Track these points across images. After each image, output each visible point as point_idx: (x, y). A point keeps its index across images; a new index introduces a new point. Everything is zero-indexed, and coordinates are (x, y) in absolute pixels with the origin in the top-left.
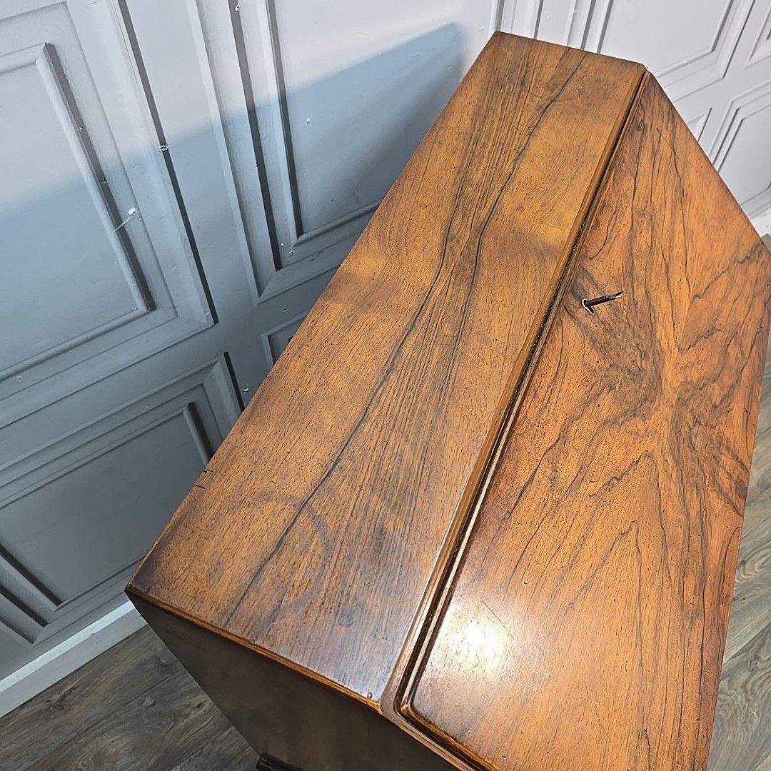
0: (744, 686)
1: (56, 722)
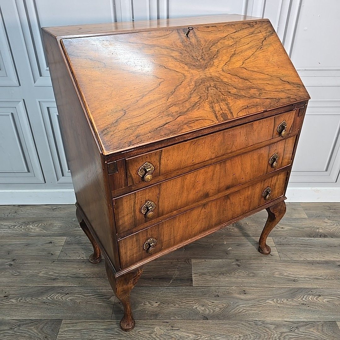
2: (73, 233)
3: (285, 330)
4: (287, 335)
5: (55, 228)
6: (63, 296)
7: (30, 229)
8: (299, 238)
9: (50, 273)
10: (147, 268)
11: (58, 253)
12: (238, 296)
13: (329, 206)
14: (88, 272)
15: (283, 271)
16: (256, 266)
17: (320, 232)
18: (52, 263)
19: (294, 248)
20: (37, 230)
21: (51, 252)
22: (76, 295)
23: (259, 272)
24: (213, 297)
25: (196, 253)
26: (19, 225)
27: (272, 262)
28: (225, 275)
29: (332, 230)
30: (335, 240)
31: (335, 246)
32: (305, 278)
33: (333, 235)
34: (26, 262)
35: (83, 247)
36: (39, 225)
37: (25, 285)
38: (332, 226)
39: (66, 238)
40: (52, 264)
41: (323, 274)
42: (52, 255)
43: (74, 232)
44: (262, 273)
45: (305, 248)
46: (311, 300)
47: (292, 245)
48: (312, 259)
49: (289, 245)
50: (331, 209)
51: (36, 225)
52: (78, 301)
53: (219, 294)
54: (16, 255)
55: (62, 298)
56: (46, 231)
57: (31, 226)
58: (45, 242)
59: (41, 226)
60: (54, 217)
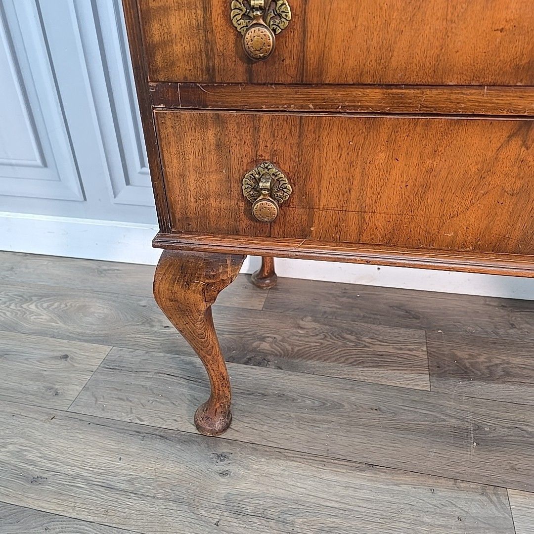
1: (89, 277)
5: (89, 319)
7: (28, 313)
9: (30, 456)
10: (343, 497)
11: (73, 390)
14: (142, 475)
18: (45, 421)
20: (44, 317)
21: (57, 387)
25: (522, 466)
26: (7, 300)
35: (148, 384)
36: (52, 305)
39: (107, 348)
40: (47, 425)
42: (57, 394)
43: (134, 336)
51: (45, 305)
56: (65, 323)
57: (32, 306)
58: (52, 353)
59: (56, 308)
60: (97, 289)
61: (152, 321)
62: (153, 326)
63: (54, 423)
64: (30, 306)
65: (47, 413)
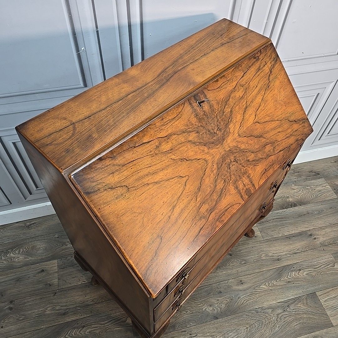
0: (278, 315)
1: (25, 231)
2: (63, 253)
3: (280, 311)
4: (282, 316)
5: (41, 252)
6: (81, 330)
7: (12, 258)
8: (274, 212)
9: (57, 308)
11: (56, 281)
12: (237, 287)
13: (293, 170)
14: (95, 297)
15: (268, 252)
16: (245, 252)
17: (290, 201)
18: (54, 295)
19: (273, 224)
20: (21, 258)
21: (48, 283)
22: (93, 326)
23: (248, 258)
24: (217, 294)
27: (257, 244)
28: (221, 268)
29: (299, 197)
30: (303, 207)
31: (304, 215)
32: (286, 254)
33: (301, 203)
34: (26, 301)
36: (20, 251)
37: (37, 328)
38: (299, 193)
39: (56, 261)
40: (55, 297)
41: (299, 247)
42: (50, 285)
44: (252, 258)
45: (281, 223)
46: (294, 276)
47: (270, 221)
48: (288, 233)
49: (268, 221)
50: (295, 173)
51: (17, 252)
52: (97, 332)
53: (222, 290)
54: (11, 294)
55: (81, 332)
56: (31, 257)
57: (12, 255)
58: (36, 271)
59: (23, 252)
60: (33, 236)
61: (65, 243)
62: (67, 245)
63: (57, 295)
64: (11, 255)
65: (53, 293)
